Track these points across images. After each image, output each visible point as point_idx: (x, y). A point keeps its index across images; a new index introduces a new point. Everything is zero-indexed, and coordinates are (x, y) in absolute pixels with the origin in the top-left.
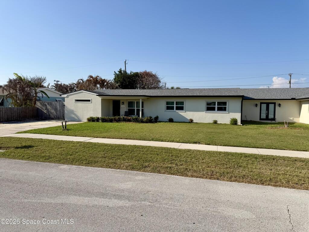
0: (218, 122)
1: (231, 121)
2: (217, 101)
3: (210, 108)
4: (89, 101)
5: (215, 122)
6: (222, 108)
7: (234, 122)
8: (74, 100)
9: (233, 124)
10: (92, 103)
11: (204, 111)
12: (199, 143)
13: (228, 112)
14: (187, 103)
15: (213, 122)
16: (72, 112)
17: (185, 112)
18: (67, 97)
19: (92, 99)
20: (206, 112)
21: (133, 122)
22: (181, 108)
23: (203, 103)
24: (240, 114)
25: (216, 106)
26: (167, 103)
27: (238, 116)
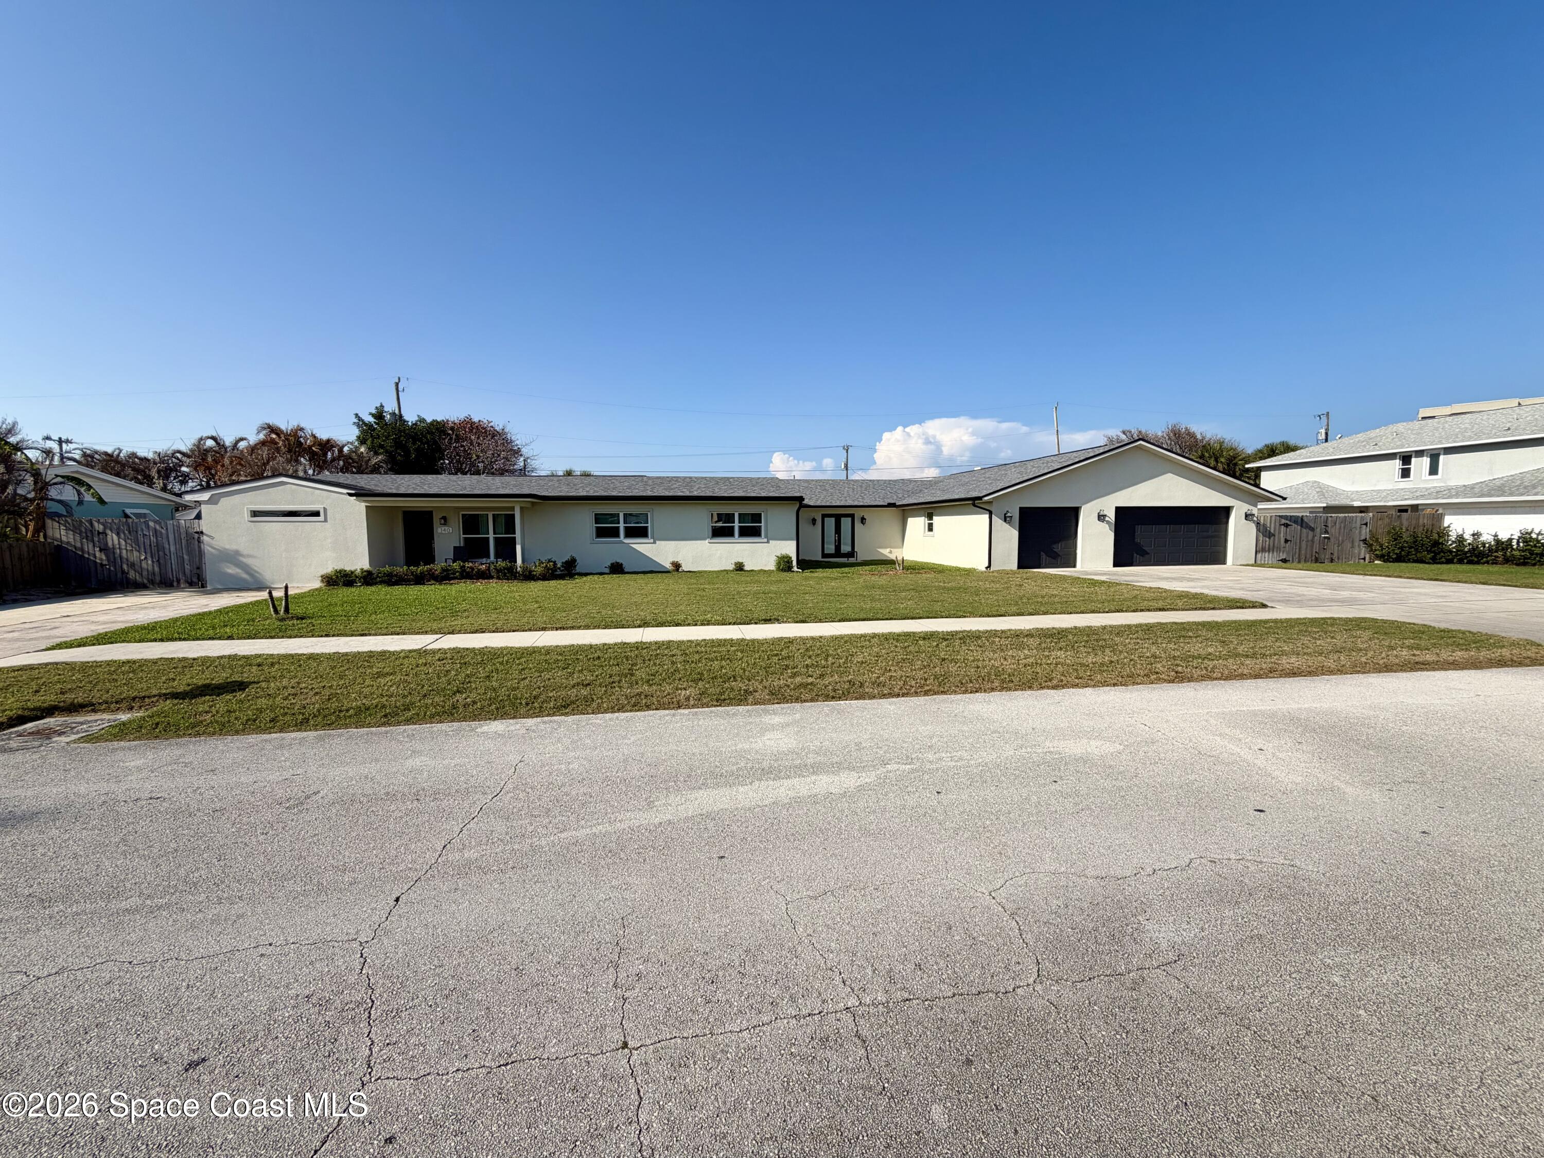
0: (747, 568)
1: (779, 564)
2: (737, 510)
3: (721, 532)
4: (317, 514)
5: (740, 567)
6: (751, 531)
7: (784, 564)
8: (247, 515)
9: (783, 570)
10: (326, 520)
11: (705, 539)
12: (778, 620)
13: (765, 540)
14: (657, 518)
15: (733, 566)
16: (233, 557)
17: (654, 543)
18: (212, 501)
19: (325, 509)
20: (712, 541)
21: (498, 578)
22: (641, 533)
23: (703, 517)
24: (795, 542)
25: (736, 525)
26: (598, 518)
27: (789, 548)
